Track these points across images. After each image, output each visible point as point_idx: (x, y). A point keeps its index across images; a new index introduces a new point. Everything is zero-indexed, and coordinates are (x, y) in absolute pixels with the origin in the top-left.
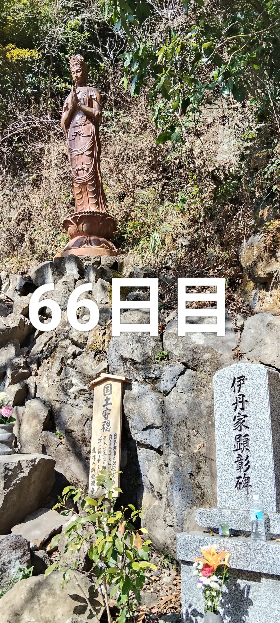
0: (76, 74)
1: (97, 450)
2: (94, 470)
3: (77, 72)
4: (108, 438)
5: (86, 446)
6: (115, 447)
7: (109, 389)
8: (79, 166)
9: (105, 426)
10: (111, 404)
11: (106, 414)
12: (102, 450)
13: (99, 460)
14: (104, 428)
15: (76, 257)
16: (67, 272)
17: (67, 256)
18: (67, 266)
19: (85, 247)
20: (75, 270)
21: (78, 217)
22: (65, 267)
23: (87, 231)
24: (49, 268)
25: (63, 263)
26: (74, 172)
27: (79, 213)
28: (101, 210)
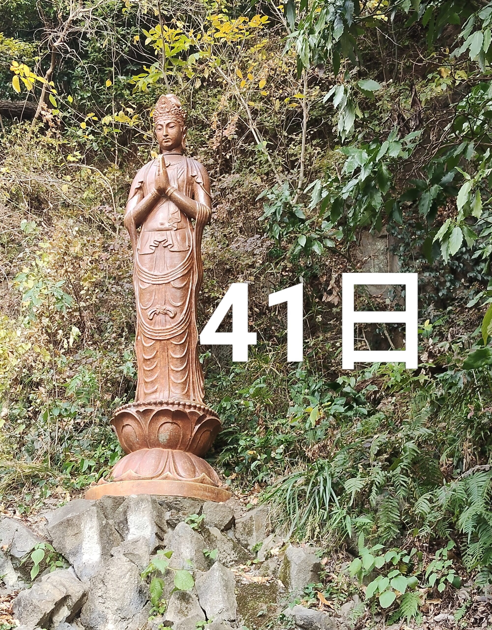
0: (167, 131)
3: (168, 125)
8: (158, 306)
15: (154, 501)
16: (131, 531)
17: (134, 496)
18: (132, 519)
19: (166, 478)
20: (150, 528)
21: (151, 410)
22: (126, 520)
23: (169, 440)
24: (95, 520)
25: (121, 509)
26: (145, 316)
27: (155, 404)
28: (192, 397)
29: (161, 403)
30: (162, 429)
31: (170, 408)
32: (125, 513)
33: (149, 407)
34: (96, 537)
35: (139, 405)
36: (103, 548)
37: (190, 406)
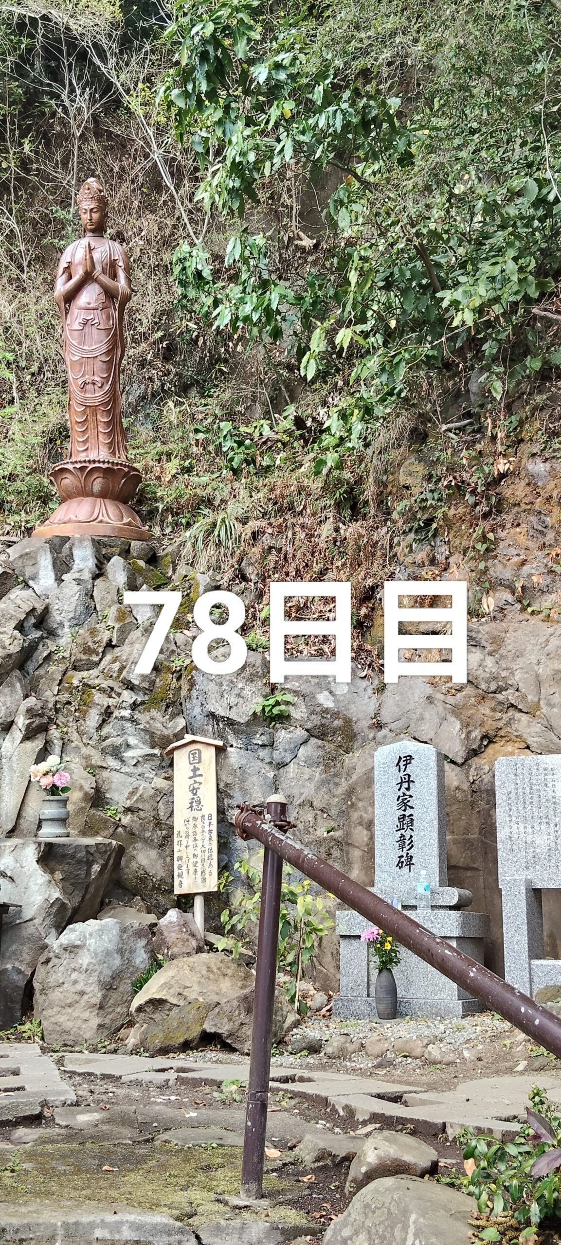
0: (91, 216)
1: (183, 834)
2: (180, 858)
3: (91, 210)
4: (200, 818)
5: (160, 830)
6: (210, 831)
7: (196, 758)
8: (87, 377)
9: (194, 804)
10: (201, 775)
11: (194, 789)
12: (191, 834)
13: (187, 847)
14: (191, 807)
15: (93, 540)
16: (76, 562)
17: (77, 536)
18: (77, 553)
19: (101, 522)
20: (91, 560)
21: (87, 467)
22: (72, 554)
23: (101, 491)
24: (48, 553)
25: (67, 545)
26: (76, 385)
27: (89, 461)
28: (117, 455)
29: (94, 462)
30: (95, 482)
31: (101, 465)
32: (71, 549)
33: (84, 464)
34: (50, 567)
35: (76, 462)
36: (56, 575)
37: (117, 464)
